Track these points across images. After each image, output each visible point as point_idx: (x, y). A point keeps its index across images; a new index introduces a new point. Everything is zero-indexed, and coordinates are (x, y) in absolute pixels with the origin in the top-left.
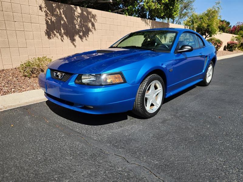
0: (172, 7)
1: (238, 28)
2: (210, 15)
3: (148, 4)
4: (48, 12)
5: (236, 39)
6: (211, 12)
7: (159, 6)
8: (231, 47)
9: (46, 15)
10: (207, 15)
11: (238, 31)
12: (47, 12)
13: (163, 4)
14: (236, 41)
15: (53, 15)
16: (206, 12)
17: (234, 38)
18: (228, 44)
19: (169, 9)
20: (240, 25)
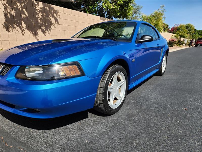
0: (126, 8)
1: (176, 28)
2: (157, 17)
3: (106, 4)
4: (7, 5)
5: (174, 37)
6: (157, 14)
7: (116, 7)
8: (172, 43)
9: (5, 8)
10: (154, 16)
11: (176, 31)
12: (5, 5)
13: (119, 5)
14: (175, 39)
15: (12, 8)
16: (153, 14)
17: (173, 36)
18: (169, 41)
19: (124, 9)
20: (177, 26)
